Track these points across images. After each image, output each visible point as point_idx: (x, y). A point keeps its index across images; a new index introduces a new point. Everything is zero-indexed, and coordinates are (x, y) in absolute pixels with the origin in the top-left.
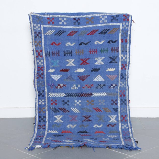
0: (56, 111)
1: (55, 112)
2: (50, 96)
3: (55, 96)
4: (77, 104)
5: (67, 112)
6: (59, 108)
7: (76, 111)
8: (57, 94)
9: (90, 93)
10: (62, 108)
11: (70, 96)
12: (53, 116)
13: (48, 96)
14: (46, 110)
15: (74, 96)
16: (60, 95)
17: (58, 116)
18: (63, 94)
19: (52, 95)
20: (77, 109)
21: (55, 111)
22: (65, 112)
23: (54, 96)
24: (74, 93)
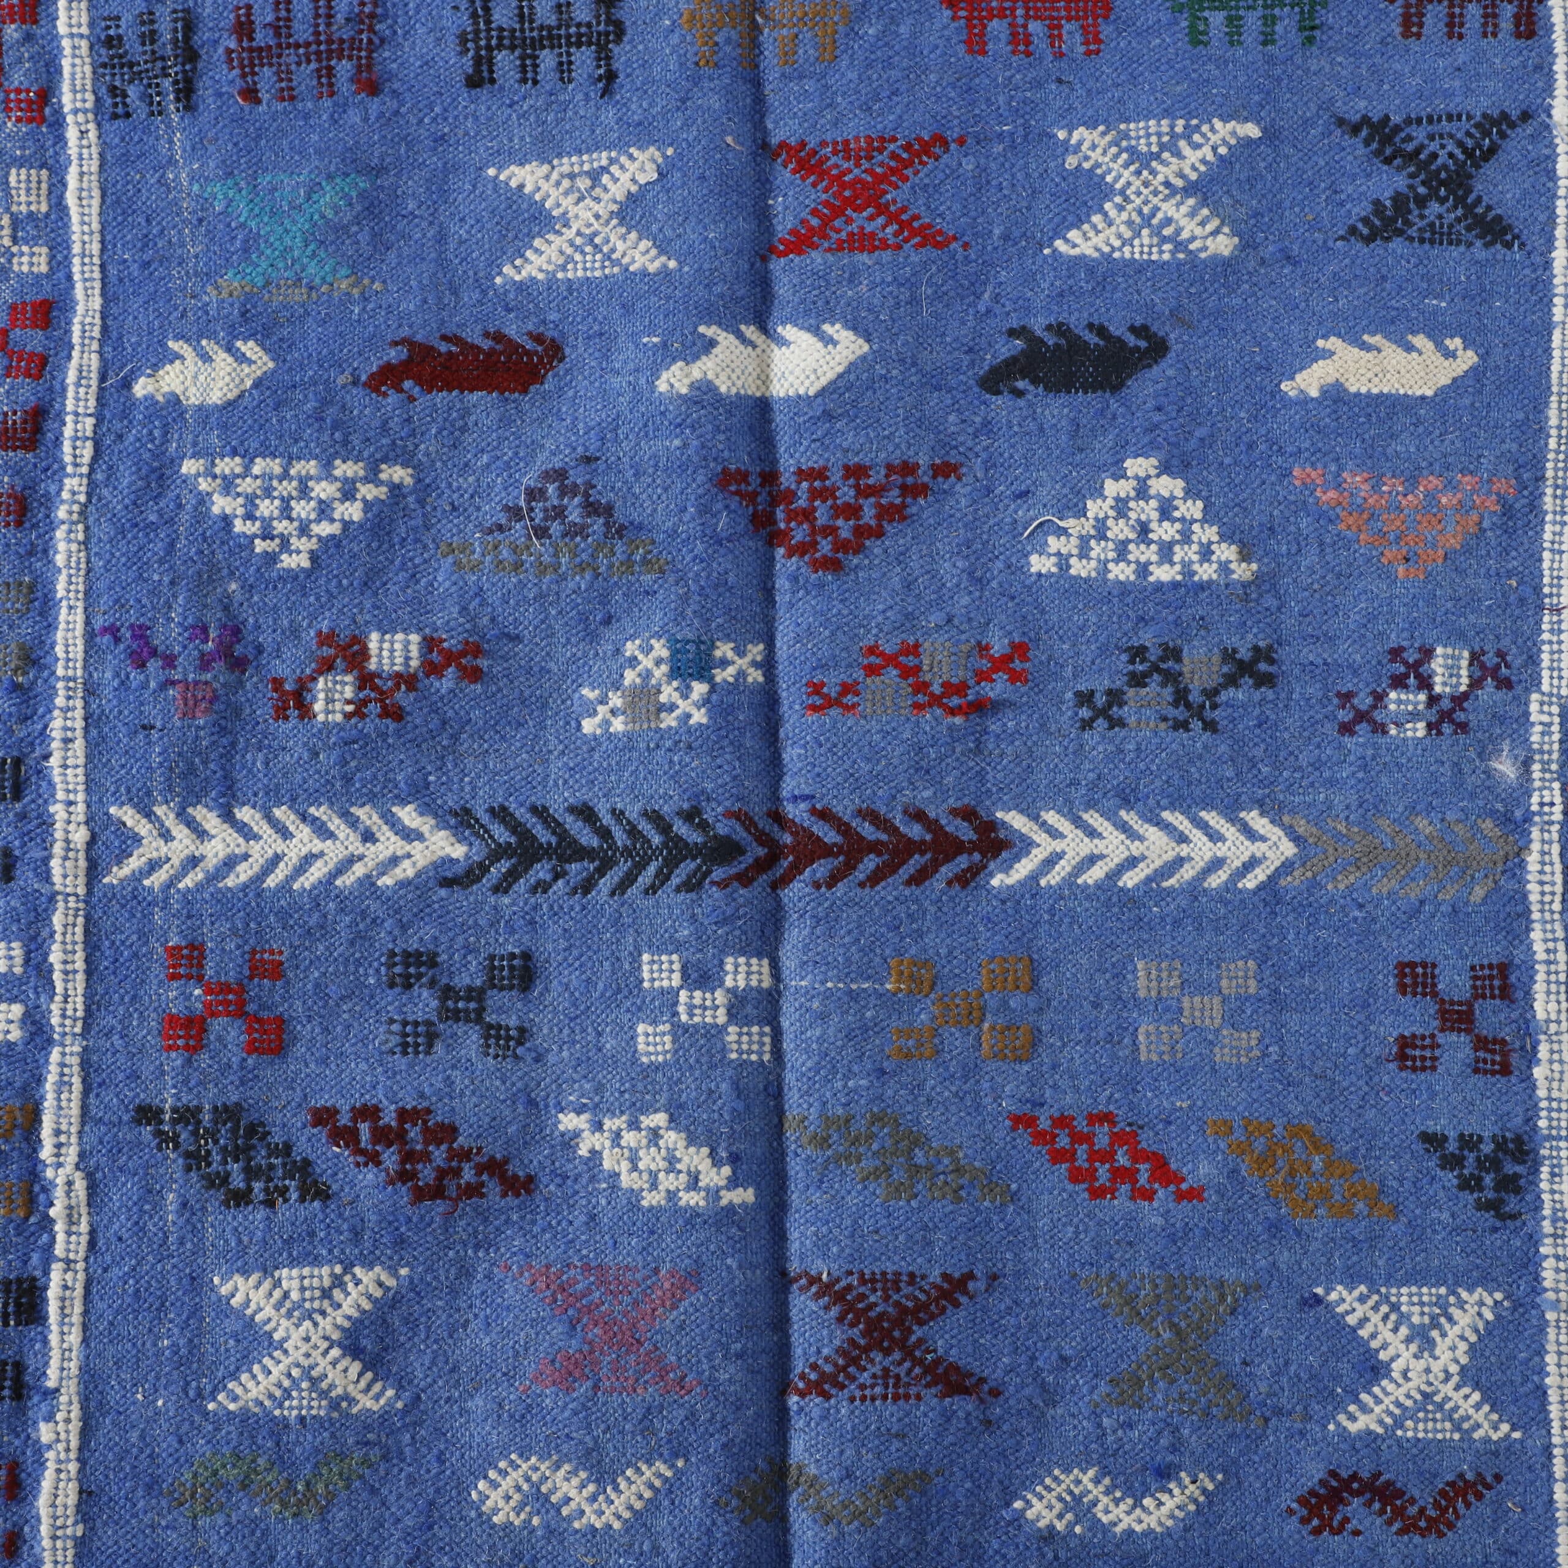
0: (267, 1173)
1: (241, 1198)
2: (153, 866)
3: (243, 873)
4: (680, 1031)
5: (493, 1188)
6: (323, 1117)
7: (668, 1182)
8: (285, 833)
9: (968, 814)
10: (389, 1118)
11: (541, 871)
12: (196, 1283)
13: (94, 871)
14: (46, 1153)
15: (640, 867)
16: (347, 841)
17: (290, 1278)
18: (410, 835)
19: (183, 842)
20: (671, 1138)
21: (238, 1181)
22: (437, 1192)
23: (230, 863)
24: (633, 812)
